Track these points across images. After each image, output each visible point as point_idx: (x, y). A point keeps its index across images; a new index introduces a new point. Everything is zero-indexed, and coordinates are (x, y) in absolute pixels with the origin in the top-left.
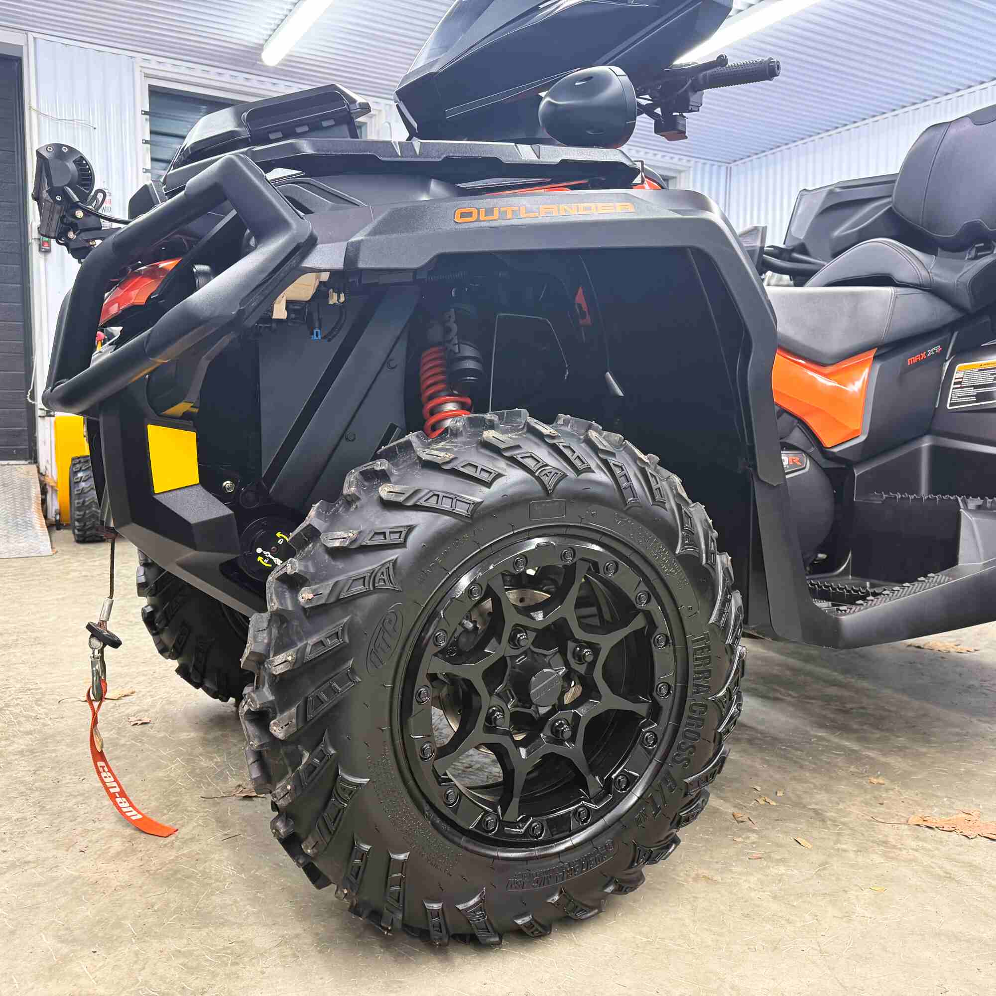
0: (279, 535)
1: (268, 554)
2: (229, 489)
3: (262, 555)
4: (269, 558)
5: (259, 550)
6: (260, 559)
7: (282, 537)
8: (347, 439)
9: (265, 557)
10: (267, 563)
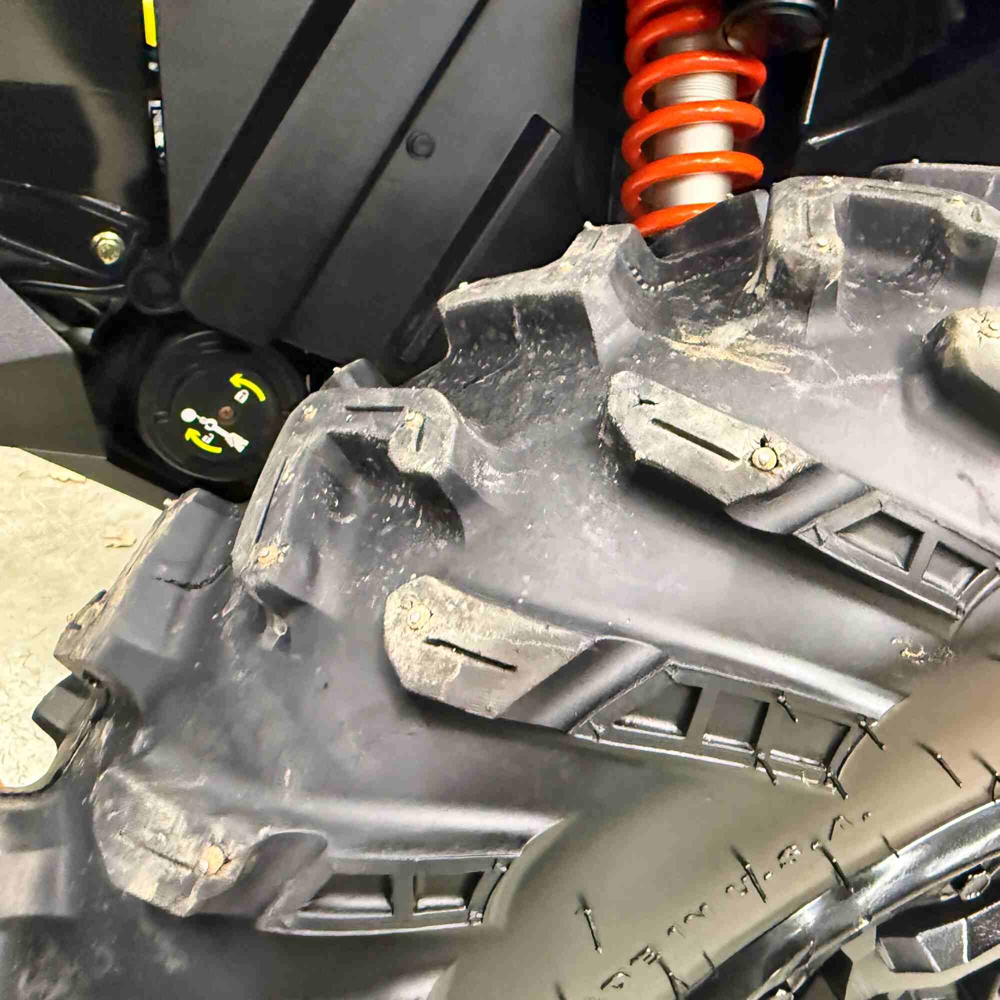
0: (237, 380)
1: (211, 423)
2: (107, 254)
3: (196, 425)
4: (213, 432)
5: (188, 415)
6: (191, 434)
7: (243, 387)
8: (410, 149)
9: (203, 432)
10: (212, 444)
